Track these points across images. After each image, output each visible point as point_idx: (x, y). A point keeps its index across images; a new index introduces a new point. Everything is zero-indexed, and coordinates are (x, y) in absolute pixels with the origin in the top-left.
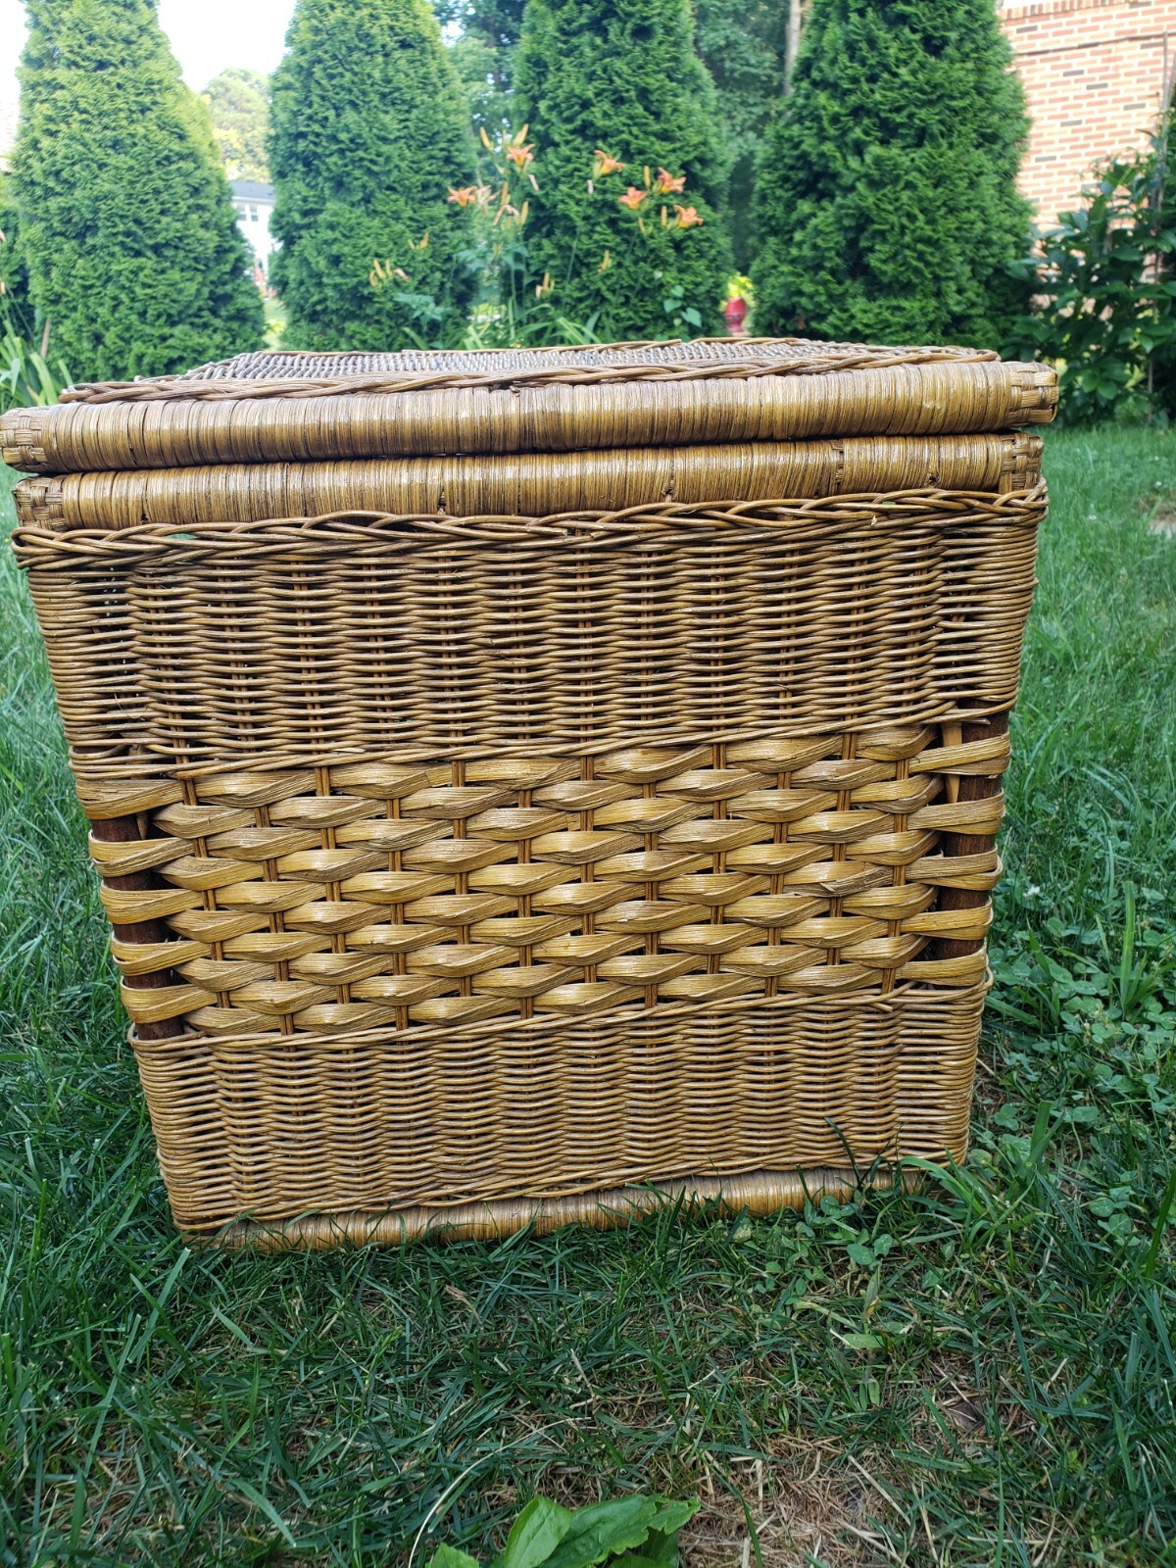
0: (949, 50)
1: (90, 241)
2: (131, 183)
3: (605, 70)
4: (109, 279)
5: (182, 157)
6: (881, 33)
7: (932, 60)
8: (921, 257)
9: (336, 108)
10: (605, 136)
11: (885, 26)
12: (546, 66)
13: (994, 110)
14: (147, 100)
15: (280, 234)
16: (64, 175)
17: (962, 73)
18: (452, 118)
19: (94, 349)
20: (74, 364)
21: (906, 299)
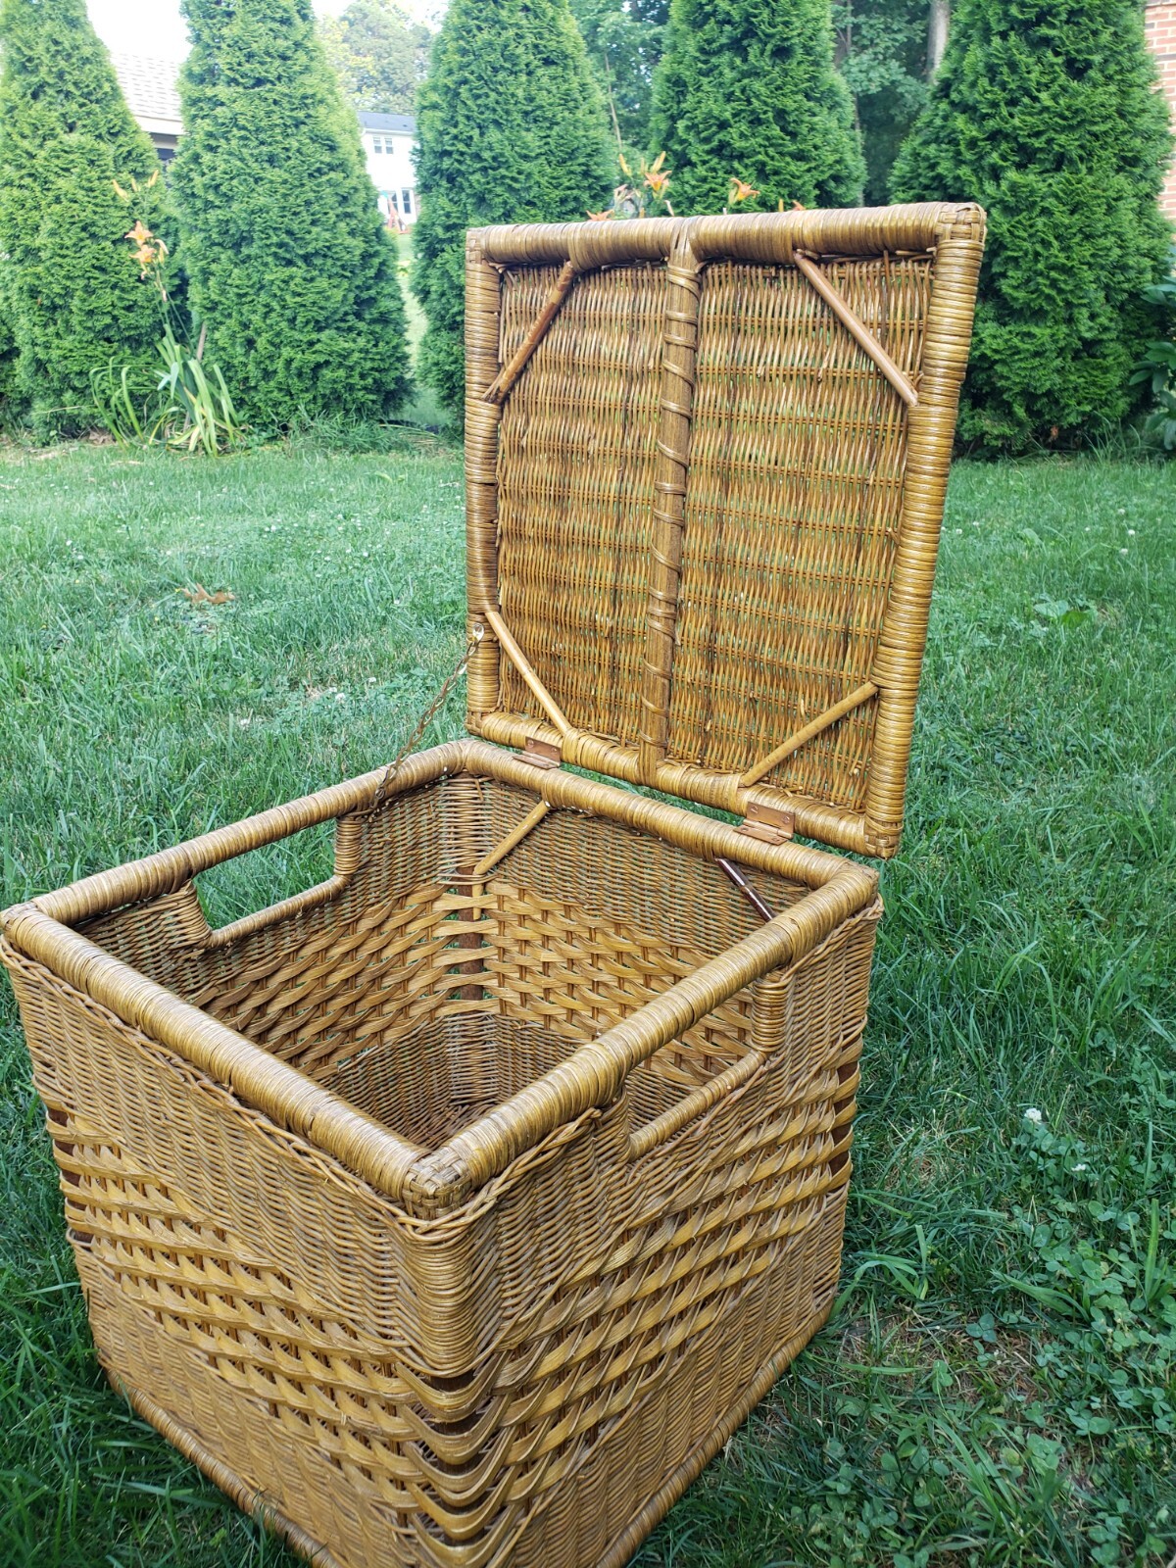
0: (1092, 73)
1: (245, 251)
2: (285, 196)
3: (743, 91)
4: (262, 287)
5: (332, 168)
6: (1023, 57)
7: (1075, 84)
8: (1054, 284)
9: (480, 127)
10: (741, 157)
11: (1027, 49)
12: (685, 85)
13: (1136, 133)
14: (301, 114)
15: (424, 245)
16: (223, 189)
17: (1105, 96)
18: (592, 133)
19: (246, 354)
20: (227, 367)
21: (1037, 325)
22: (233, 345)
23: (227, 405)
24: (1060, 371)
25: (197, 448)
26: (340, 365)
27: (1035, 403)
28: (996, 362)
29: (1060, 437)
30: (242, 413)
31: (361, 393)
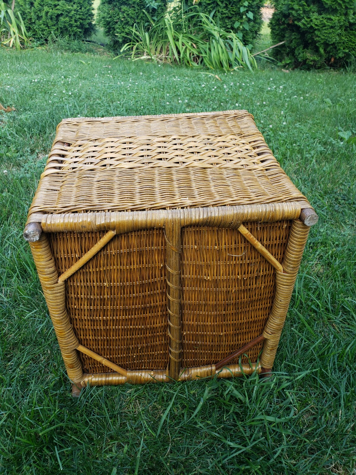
19: (30, 8)
20: (23, 13)
21: (333, 15)
22: (25, 4)
23: (23, 29)
24: (339, 35)
25: (13, 46)
26: (67, 16)
27: (328, 47)
28: (316, 30)
29: (334, 62)
30: (30, 33)
31: (75, 28)
